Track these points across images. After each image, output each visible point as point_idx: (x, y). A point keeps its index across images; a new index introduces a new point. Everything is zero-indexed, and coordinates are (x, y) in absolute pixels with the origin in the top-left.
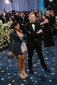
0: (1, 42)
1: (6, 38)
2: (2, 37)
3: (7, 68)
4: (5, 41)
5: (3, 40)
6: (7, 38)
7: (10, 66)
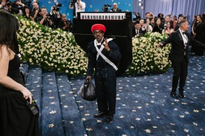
0: (144, 61)
1: (152, 56)
2: (147, 54)
3: (147, 104)
4: (149, 60)
5: (147, 59)
6: (154, 56)
7: (153, 102)
